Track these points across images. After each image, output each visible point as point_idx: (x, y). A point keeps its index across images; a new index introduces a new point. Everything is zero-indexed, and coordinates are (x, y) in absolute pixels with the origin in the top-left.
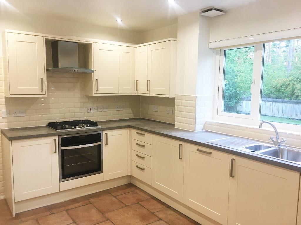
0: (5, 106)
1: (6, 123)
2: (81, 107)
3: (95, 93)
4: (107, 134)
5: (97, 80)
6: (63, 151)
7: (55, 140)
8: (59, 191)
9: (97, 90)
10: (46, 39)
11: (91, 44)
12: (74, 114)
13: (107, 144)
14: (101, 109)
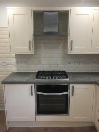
0: (15, 58)
1: (16, 69)
2: (62, 61)
3: (70, 51)
4: (73, 87)
5: (72, 41)
6: (38, 95)
7: (32, 87)
8: (35, 121)
9: (71, 50)
10: (33, 11)
11: (69, 11)
12: (57, 65)
13: (73, 95)
14: (78, 63)
